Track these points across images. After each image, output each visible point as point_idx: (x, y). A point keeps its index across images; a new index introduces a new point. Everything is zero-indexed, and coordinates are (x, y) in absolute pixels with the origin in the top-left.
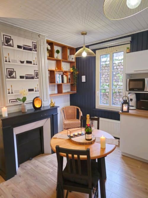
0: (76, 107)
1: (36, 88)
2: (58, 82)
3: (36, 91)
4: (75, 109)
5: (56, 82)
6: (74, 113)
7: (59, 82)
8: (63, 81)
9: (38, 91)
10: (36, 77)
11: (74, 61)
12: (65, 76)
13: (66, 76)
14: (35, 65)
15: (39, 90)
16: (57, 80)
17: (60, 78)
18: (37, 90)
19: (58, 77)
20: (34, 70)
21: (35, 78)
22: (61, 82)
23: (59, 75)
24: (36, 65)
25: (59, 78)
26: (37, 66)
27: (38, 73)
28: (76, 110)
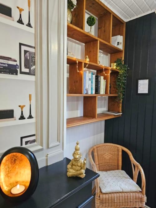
0: (121, 147)
1: (22, 107)
2: (87, 90)
3: (22, 118)
4: (118, 150)
5: (84, 92)
6: (116, 162)
7: (90, 93)
8: (97, 90)
9: (30, 117)
10: (27, 70)
11: (122, 49)
12: (102, 78)
13: (104, 79)
14: (24, 27)
15: (33, 114)
16: (87, 87)
17: (92, 82)
18: (26, 115)
19: (90, 79)
20: (21, 44)
21: (22, 73)
22: (94, 92)
23: (90, 75)
24: (29, 25)
25: (90, 82)
26: (32, 30)
27: (33, 56)
28: (120, 153)
